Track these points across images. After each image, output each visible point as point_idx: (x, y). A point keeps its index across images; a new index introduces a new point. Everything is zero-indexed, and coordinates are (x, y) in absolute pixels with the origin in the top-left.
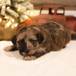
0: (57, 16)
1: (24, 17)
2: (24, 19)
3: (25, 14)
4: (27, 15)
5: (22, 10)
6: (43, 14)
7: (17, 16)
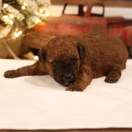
0: (91, 18)
1: (33, 21)
2: (33, 23)
3: (35, 15)
4: (38, 16)
5: (30, 8)
6: (67, 15)
7: (21, 18)
